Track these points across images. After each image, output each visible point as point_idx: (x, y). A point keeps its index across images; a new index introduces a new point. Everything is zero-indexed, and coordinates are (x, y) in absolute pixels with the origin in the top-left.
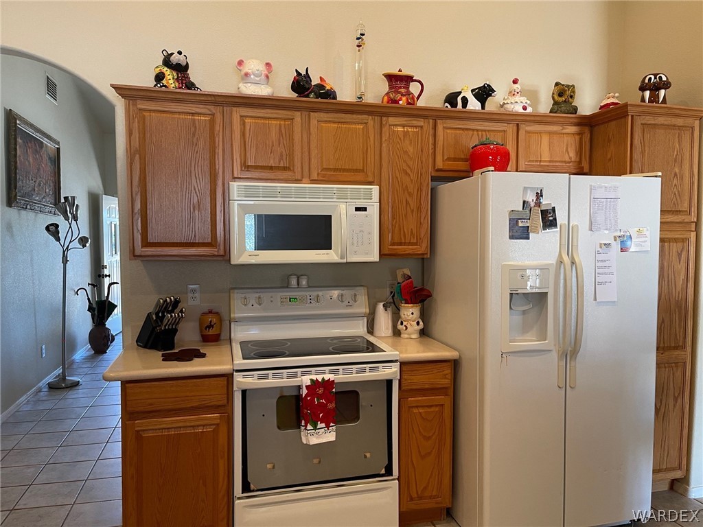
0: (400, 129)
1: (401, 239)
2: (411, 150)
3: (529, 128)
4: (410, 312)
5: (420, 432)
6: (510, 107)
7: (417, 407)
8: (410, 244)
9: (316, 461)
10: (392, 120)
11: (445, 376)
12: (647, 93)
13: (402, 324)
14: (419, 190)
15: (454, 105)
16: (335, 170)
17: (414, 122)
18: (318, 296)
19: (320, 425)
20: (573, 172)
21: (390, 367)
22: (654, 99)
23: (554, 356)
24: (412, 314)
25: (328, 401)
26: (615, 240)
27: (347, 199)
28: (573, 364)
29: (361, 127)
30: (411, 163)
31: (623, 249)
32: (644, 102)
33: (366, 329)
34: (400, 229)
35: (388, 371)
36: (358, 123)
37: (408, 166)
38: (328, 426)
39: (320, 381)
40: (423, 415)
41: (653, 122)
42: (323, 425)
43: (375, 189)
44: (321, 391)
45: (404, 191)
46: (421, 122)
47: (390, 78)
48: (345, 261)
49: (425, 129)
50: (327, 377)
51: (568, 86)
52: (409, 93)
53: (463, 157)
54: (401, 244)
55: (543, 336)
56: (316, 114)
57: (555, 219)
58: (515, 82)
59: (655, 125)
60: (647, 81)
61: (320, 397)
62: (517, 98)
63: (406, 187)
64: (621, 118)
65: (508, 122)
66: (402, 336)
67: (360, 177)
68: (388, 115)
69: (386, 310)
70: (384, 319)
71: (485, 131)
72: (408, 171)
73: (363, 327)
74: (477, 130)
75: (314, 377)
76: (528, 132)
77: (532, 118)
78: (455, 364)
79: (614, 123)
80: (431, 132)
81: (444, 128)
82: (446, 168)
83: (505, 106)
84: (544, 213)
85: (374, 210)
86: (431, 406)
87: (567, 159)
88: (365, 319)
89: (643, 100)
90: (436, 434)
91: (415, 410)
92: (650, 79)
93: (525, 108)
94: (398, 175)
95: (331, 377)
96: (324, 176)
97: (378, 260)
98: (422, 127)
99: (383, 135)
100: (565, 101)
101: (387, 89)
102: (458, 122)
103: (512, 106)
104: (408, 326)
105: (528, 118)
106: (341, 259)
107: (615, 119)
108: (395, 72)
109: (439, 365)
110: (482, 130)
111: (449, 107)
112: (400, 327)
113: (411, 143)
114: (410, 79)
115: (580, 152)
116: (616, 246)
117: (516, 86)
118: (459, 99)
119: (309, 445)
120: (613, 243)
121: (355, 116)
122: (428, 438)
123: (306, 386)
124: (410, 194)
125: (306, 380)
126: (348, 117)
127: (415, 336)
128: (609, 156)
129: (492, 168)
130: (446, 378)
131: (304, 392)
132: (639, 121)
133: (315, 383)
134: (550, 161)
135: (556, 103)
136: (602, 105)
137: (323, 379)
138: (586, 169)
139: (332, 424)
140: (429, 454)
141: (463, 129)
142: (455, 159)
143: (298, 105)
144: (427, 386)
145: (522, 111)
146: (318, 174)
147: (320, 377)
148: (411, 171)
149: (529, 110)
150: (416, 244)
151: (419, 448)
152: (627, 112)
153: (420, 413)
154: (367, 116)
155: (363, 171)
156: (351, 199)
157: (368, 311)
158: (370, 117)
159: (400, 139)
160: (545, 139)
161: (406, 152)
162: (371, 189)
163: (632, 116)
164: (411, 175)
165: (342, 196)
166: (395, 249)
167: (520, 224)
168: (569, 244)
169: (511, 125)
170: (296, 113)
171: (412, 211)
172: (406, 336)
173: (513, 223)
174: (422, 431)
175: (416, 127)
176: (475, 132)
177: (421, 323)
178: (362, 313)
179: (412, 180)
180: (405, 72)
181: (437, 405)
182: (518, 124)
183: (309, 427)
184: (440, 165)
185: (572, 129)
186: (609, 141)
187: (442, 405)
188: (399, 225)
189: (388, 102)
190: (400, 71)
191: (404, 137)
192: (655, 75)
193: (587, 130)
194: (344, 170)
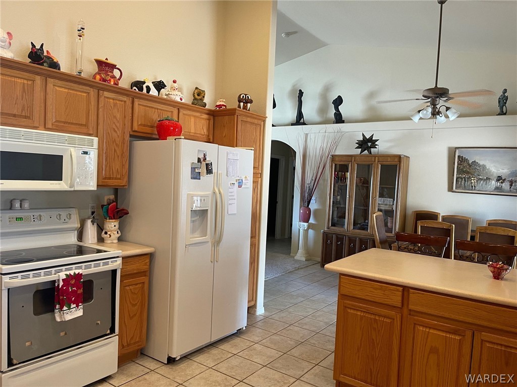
0: (111, 101)
1: (110, 175)
2: (118, 116)
3: (185, 112)
4: (112, 225)
5: (130, 301)
6: (173, 97)
7: (129, 286)
8: (116, 179)
9: (62, 334)
10: (106, 94)
11: (146, 264)
12: (242, 104)
13: (106, 233)
14: (123, 143)
15: (141, 89)
16: (65, 123)
17: (121, 97)
18: (40, 216)
19: (73, 306)
20: (206, 141)
21: (116, 261)
22: (245, 108)
23: (210, 244)
24: (115, 226)
25: (78, 288)
26: (236, 181)
27: (75, 144)
28: (218, 248)
29: (85, 95)
30: (118, 125)
31: (240, 186)
32: (240, 108)
33: (76, 239)
34: (110, 169)
35: (115, 264)
36: (83, 92)
37: (116, 126)
38: (77, 306)
39: (73, 274)
40: (132, 290)
41: (245, 120)
42: (75, 305)
43: (96, 140)
44: (73, 282)
45: (113, 143)
46: (125, 98)
47: (100, 63)
48: (72, 189)
49: (127, 103)
50: (77, 272)
51: (202, 91)
52: (114, 77)
53: (149, 124)
54: (110, 178)
55: (204, 234)
56: (52, 80)
57: (212, 169)
58: (175, 82)
59: (246, 121)
60: (242, 97)
61: (73, 286)
62: (176, 92)
63: (115, 140)
64: (231, 115)
65: (174, 106)
66: (105, 242)
67: (84, 130)
68: (104, 90)
69: (93, 224)
70: (91, 231)
71: (161, 110)
72: (116, 130)
73: (74, 238)
74: (157, 109)
75: (68, 273)
76: (184, 114)
77: (187, 107)
78: (150, 256)
79: (227, 117)
80: (130, 105)
81: (139, 104)
82: (139, 130)
83: (170, 96)
84: (207, 165)
85: (93, 154)
86: (137, 284)
87: (203, 133)
88: (76, 232)
89: (239, 107)
90: (140, 301)
91: (127, 288)
92: (243, 96)
93: (181, 99)
94: (109, 132)
95: (80, 271)
96: (57, 126)
97: (96, 189)
98: (125, 102)
99: (100, 103)
100: (201, 99)
101: (97, 70)
102: (147, 102)
103: (174, 97)
104: (112, 235)
105: (184, 106)
106: (70, 188)
107: (228, 115)
108: (104, 59)
109: (142, 258)
110: (160, 109)
111: (137, 90)
112: (103, 235)
113: (118, 111)
114: (113, 67)
115: (208, 130)
116: (237, 184)
117: (175, 85)
118: (144, 86)
119: (65, 321)
120: (236, 183)
121: (81, 86)
122: (134, 305)
123: (63, 280)
124: (116, 144)
125: (63, 275)
126: (75, 86)
127: (116, 241)
128: (224, 135)
129: (183, 137)
130: (146, 265)
131: (61, 283)
132: (240, 118)
133: (69, 277)
134: (195, 133)
135: (195, 99)
136: (217, 104)
137: (75, 273)
138: (211, 141)
139: (80, 304)
140: (135, 315)
141: (149, 107)
142: (144, 125)
143: (39, 71)
144: (135, 272)
145: (180, 101)
146: (52, 124)
147: (72, 273)
148: (118, 129)
149: (183, 101)
150: (120, 179)
151: (129, 312)
152: (235, 113)
153: (131, 289)
154: (89, 88)
155: (85, 125)
156: (78, 145)
157: (79, 226)
158: (92, 89)
159: (111, 107)
160: (193, 119)
161: (115, 117)
162: (93, 139)
163: (237, 115)
164: (118, 132)
165: (72, 143)
166: (107, 182)
167: (197, 171)
168: (217, 183)
169: (176, 109)
170: (36, 76)
171: (118, 157)
172: (109, 242)
173: (193, 169)
174: (131, 301)
175: (122, 101)
176: (156, 110)
177: (119, 232)
178: (74, 228)
179: (118, 136)
180: (110, 61)
181: (140, 283)
182: (178, 109)
183: (65, 308)
184: (136, 128)
185: (205, 116)
186: (224, 126)
187: (143, 282)
188: (110, 166)
189: (100, 80)
190: (107, 59)
191: (114, 106)
192: (246, 95)
193: (212, 118)
194: (72, 124)
